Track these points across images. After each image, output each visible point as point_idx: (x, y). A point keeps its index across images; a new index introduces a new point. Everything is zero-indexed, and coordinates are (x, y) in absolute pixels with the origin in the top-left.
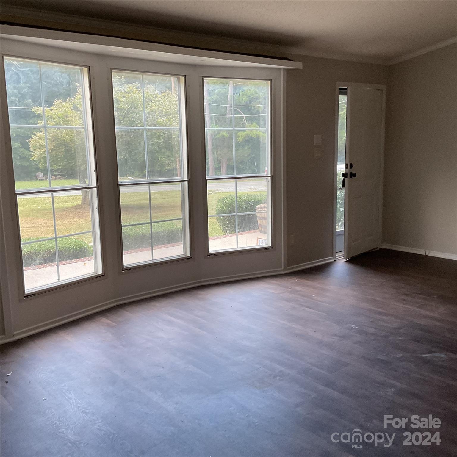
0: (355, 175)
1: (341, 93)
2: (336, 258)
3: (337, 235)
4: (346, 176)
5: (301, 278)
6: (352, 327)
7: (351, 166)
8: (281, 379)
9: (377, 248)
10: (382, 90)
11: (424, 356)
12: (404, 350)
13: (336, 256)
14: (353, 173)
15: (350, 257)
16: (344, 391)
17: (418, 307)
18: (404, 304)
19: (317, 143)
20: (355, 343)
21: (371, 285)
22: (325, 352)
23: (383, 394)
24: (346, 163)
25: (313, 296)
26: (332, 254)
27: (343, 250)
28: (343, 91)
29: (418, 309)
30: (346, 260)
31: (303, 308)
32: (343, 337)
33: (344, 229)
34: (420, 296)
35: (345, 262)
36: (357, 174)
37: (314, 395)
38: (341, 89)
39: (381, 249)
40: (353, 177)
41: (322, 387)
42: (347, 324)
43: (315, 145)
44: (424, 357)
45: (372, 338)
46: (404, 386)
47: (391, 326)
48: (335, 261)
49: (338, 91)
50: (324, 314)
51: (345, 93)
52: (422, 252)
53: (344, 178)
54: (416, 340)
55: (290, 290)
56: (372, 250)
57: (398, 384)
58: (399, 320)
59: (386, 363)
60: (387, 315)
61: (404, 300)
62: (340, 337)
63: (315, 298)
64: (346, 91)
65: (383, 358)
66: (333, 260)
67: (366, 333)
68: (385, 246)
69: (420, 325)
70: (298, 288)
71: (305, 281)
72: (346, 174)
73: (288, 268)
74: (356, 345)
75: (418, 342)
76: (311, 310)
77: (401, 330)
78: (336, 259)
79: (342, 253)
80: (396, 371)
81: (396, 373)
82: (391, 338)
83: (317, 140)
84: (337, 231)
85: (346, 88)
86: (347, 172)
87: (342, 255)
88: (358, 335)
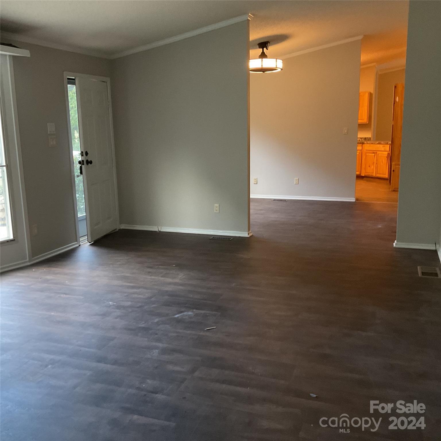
0: (91, 162)
1: (69, 83)
2: (80, 242)
3: (80, 221)
4: (83, 163)
5: (49, 267)
6: (111, 304)
7: (87, 154)
8: (53, 366)
9: (116, 229)
10: (107, 82)
11: (176, 316)
12: (159, 315)
13: (80, 240)
14: (89, 160)
15: (93, 240)
16: (115, 362)
17: (162, 277)
18: (151, 276)
19: (50, 132)
20: (116, 318)
21: (119, 263)
22: (91, 331)
23: (149, 356)
24: (82, 151)
25: (67, 282)
26: (76, 239)
27: (87, 234)
28: (72, 81)
29: (163, 278)
30: (90, 244)
31: (59, 295)
32: (104, 315)
33: (85, 214)
34: (163, 267)
35: (90, 246)
36: (93, 162)
37: (88, 373)
38: (68, 79)
39: (120, 230)
40: (89, 164)
41: (94, 364)
42: (105, 302)
43: (49, 133)
44: (175, 318)
45: (130, 310)
46: (165, 345)
47: (144, 297)
48: (79, 245)
49: (66, 81)
50: (82, 297)
51: (74, 84)
52: (155, 229)
53: (81, 165)
54: (167, 304)
55: (40, 280)
56: (112, 231)
57: (160, 345)
58: (149, 291)
59: (146, 329)
60: (139, 288)
61: (149, 272)
62: (101, 315)
63: (69, 284)
64: (74, 81)
65: (143, 326)
66: (78, 245)
67: (124, 307)
68: (123, 227)
69: (167, 291)
70: (49, 277)
71: (55, 269)
72: (83, 161)
73: (33, 258)
74: (117, 320)
75: (169, 305)
76: (68, 296)
77: (152, 299)
78: (81, 244)
79: (86, 237)
80: (157, 334)
81: (156, 336)
82: (146, 307)
83: (51, 128)
84: (78, 216)
85: (74, 78)
86: (83, 159)
87: (86, 239)
88: (117, 310)
